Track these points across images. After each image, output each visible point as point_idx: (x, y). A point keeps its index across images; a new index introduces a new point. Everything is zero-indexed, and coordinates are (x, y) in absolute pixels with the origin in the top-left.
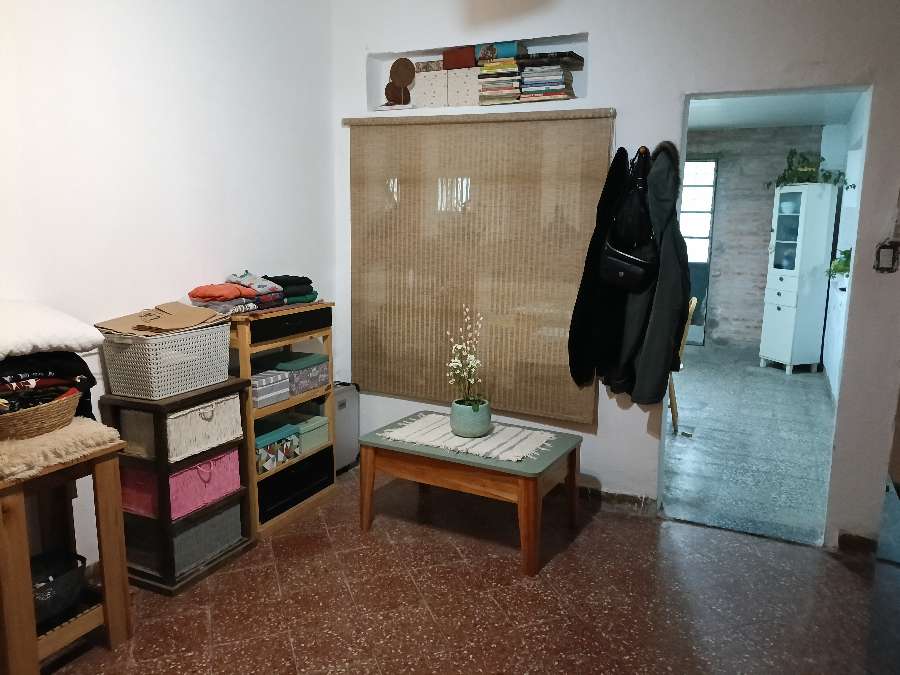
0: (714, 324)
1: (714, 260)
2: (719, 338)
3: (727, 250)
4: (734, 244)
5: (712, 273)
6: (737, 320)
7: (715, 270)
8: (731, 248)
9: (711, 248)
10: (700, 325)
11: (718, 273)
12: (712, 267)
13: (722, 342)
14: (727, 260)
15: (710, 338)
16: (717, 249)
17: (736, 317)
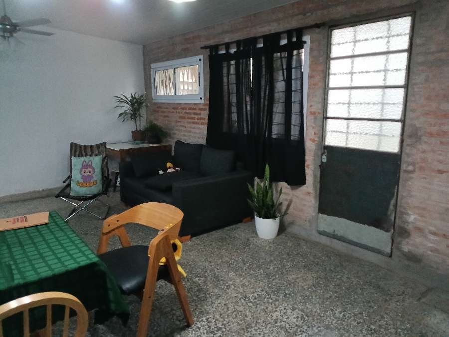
0: (404, 233)
1: (407, 149)
2: (410, 252)
3: (424, 139)
4: (434, 129)
5: (404, 166)
6: (434, 234)
7: (409, 164)
8: (431, 135)
9: (402, 134)
10: (387, 231)
11: (411, 168)
12: (404, 158)
13: (413, 258)
14: (424, 152)
15: (399, 249)
16: (410, 137)
17: (432, 229)
